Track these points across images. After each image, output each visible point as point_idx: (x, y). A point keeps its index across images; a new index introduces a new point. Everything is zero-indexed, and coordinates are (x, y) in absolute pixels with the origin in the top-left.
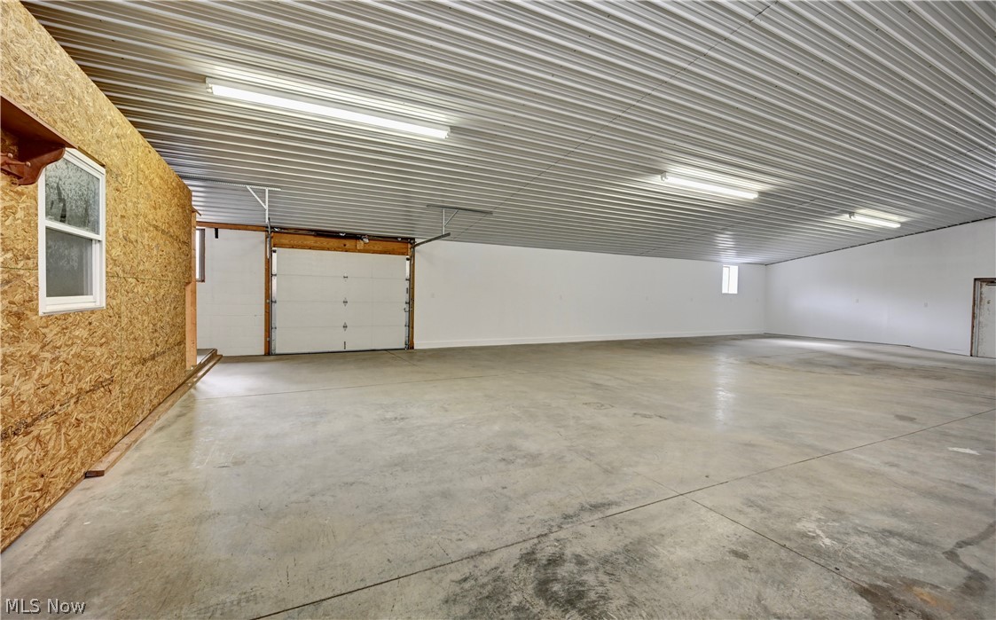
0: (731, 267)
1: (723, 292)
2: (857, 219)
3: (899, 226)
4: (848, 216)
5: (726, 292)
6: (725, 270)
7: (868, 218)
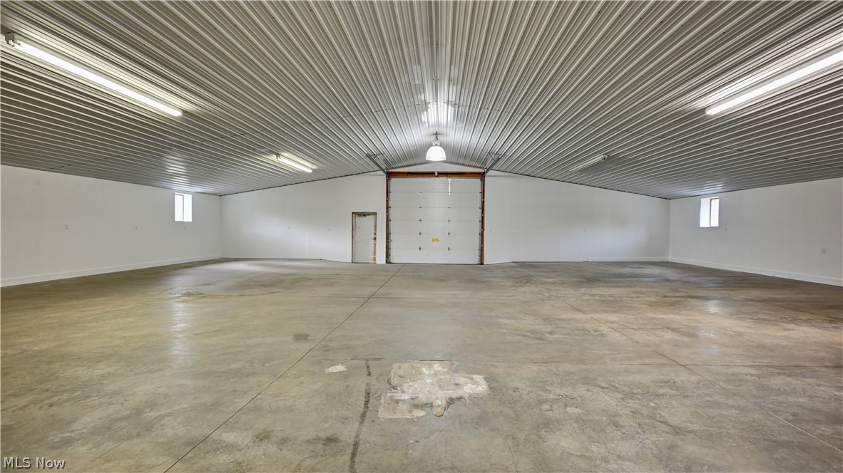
0: (185, 195)
1: (176, 220)
2: (282, 160)
3: (311, 171)
4: (275, 156)
5: (181, 220)
6: (178, 199)
7: (291, 162)
